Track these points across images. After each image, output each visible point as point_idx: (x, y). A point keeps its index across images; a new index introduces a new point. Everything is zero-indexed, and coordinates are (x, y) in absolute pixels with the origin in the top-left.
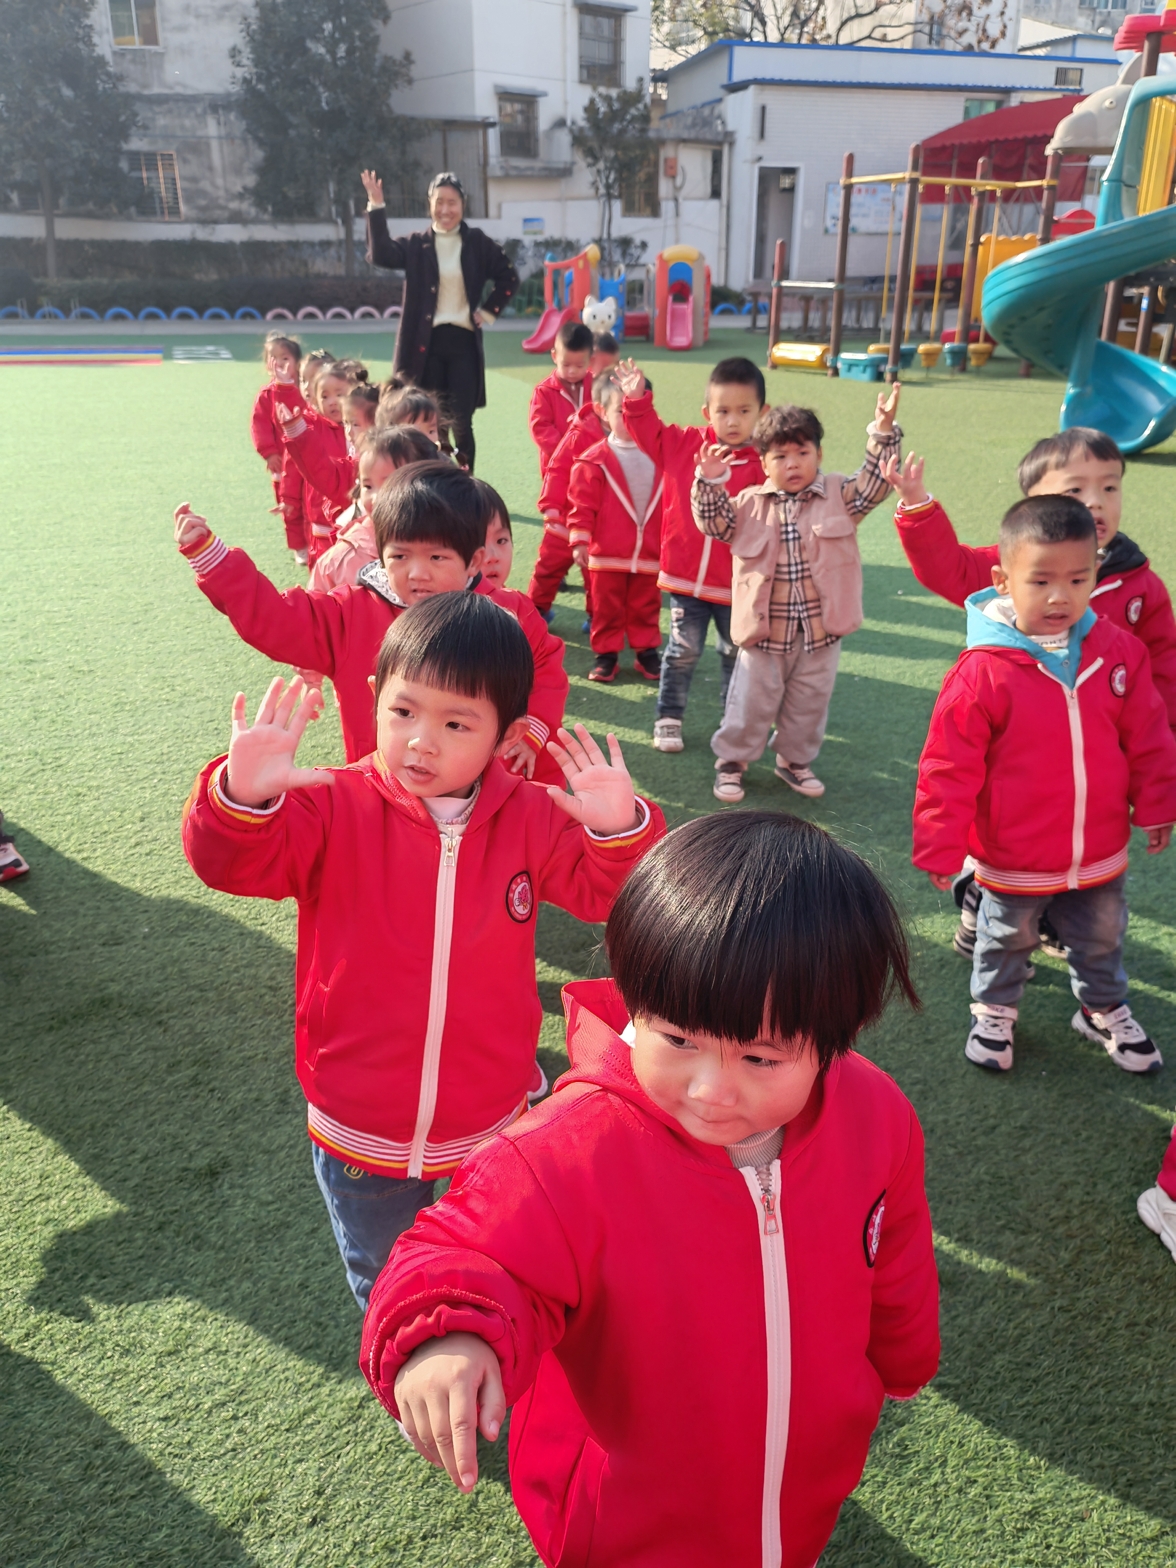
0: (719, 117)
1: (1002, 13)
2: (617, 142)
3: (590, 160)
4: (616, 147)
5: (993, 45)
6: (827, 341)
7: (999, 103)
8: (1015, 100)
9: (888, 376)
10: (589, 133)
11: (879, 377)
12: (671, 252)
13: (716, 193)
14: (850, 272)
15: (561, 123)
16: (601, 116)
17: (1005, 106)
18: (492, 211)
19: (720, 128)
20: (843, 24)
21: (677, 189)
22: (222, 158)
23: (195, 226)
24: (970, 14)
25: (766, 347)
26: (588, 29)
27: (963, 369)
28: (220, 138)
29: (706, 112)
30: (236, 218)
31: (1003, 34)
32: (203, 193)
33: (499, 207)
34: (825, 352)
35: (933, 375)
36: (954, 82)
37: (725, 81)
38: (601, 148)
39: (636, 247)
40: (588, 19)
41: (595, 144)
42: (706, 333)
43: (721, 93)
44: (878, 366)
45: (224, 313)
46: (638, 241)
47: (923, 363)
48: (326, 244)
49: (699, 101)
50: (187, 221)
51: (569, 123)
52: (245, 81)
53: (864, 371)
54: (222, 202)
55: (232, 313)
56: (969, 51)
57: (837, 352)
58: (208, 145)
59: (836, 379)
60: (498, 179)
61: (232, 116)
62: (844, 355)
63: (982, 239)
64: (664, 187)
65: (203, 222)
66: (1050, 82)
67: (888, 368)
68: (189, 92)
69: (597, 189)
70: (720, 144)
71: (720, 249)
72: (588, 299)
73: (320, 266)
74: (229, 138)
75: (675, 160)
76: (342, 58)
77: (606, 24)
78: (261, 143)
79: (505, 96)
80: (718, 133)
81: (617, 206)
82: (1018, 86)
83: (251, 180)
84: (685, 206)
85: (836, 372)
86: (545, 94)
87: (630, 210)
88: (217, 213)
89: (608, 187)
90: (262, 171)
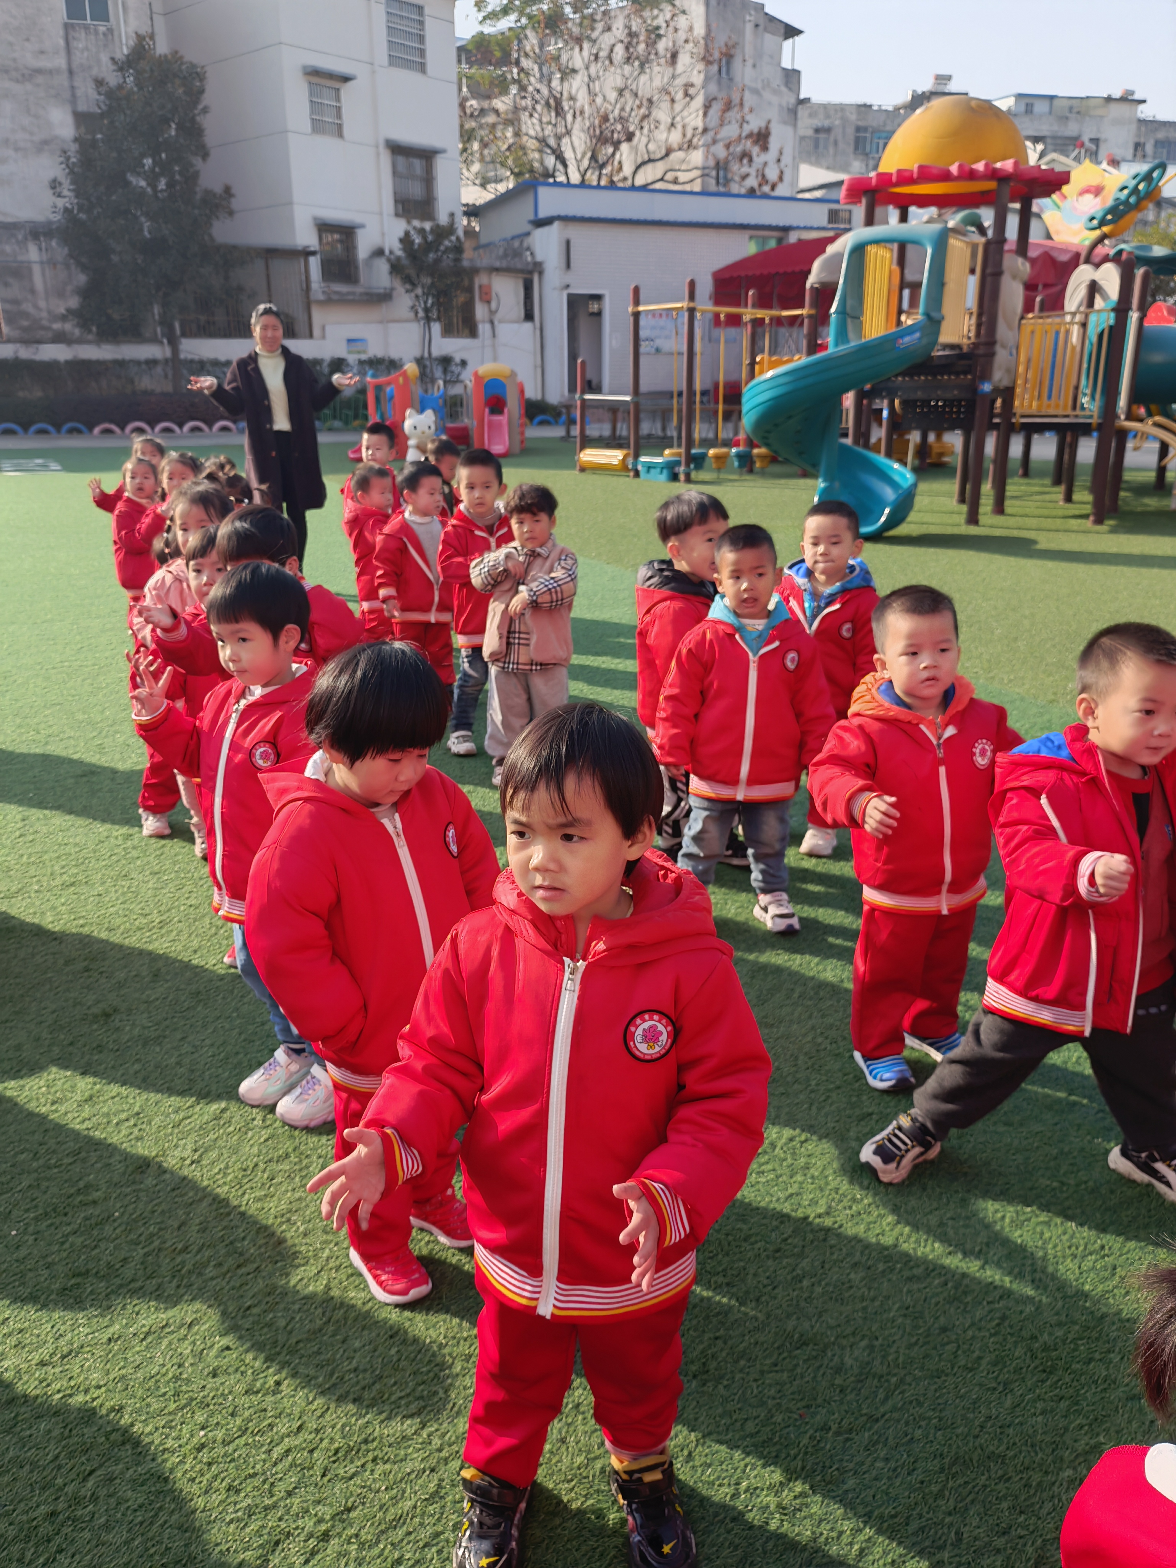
0: (528, 249)
1: (779, 161)
2: (433, 270)
3: (408, 286)
4: (432, 275)
5: (773, 187)
6: (628, 447)
7: (780, 240)
8: (793, 238)
9: (682, 477)
10: (405, 262)
11: (674, 477)
12: (487, 368)
13: (529, 316)
14: (644, 387)
15: (379, 252)
16: (416, 247)
17: (785, 243)
18: (316, 331)
19: (529, 259)
20: (638, 167)
21: (492, 313)
22: (45, 282)
23: (18, 345)
24: (751, 160)
25: (574, 453)
26: (401, 168)
27: (751, 471)
28: (42, 263)
29: (516, 244)
30: (60, 338)
31: (781, 179)
32: (25, 315)
33: (323, 328)
34: (625, 457)
35: (723, 476)
36: (739, 221)
37: (531, 217)
38: (418, 276)
39: (457, 365)
40: (401, 159)
41: (412, 272)
42: (522, 442)
43: (528, 227)
44: (673, 468)
45: (50, 428)
46: (458, 360)
47: (714, 466)
48: (152, 363)
49: (509, 234)
50: (9, 341)
51: (387, 252)
52: (66, 210)
53: (661, 472)
54: (45, 323)
55: (58, 427)
56: (751, 193)
57: (636, 456)
58: (30, 270)
59: (637, 480)
60: (320, 303)
61: (54, 243)
62: (643, 459)
63: (758, 359)
64: (480, 311)
65: (25, 342)
66: (823, 221)
67: (682, 469)
68: (9, 220)
69: (416, 313)
70: (531, 272)
71: (535, 367)
72: (408, 412)
73: (146, 383)
74: (52, 263)
75: (489, 287)
76: (162, 191)
77: (418, 165)
78: (84, 268)
79: (324, 227)
80: (528, 263)
81: (436, 328)
82: (795, 224)
83: (74, 302)
84: (501, 328)
85: (637, 474)
86: (362, 226)
87: (448, 331)
88: (41, 334)
89: (427, 310)
90: (85, 293)
